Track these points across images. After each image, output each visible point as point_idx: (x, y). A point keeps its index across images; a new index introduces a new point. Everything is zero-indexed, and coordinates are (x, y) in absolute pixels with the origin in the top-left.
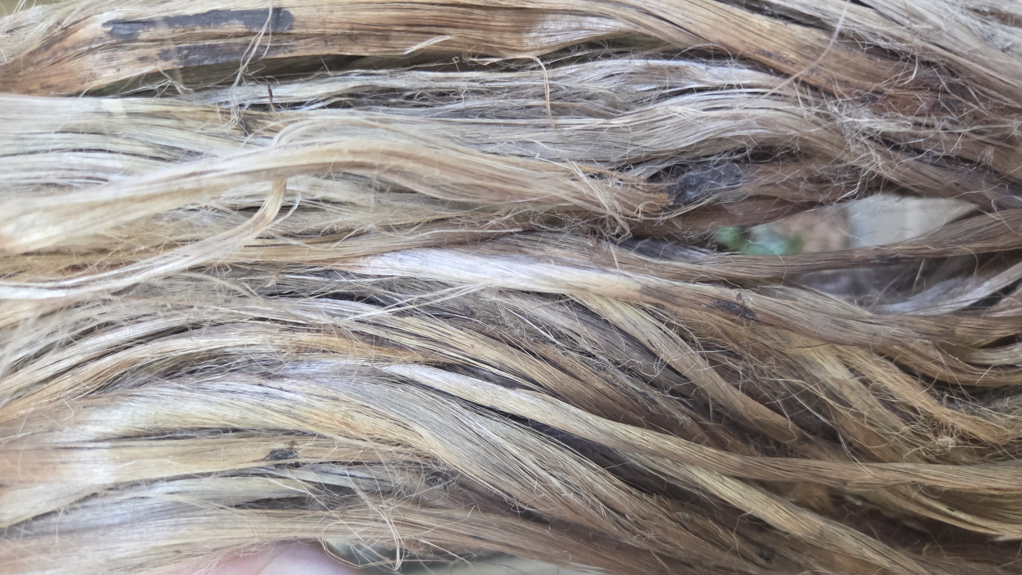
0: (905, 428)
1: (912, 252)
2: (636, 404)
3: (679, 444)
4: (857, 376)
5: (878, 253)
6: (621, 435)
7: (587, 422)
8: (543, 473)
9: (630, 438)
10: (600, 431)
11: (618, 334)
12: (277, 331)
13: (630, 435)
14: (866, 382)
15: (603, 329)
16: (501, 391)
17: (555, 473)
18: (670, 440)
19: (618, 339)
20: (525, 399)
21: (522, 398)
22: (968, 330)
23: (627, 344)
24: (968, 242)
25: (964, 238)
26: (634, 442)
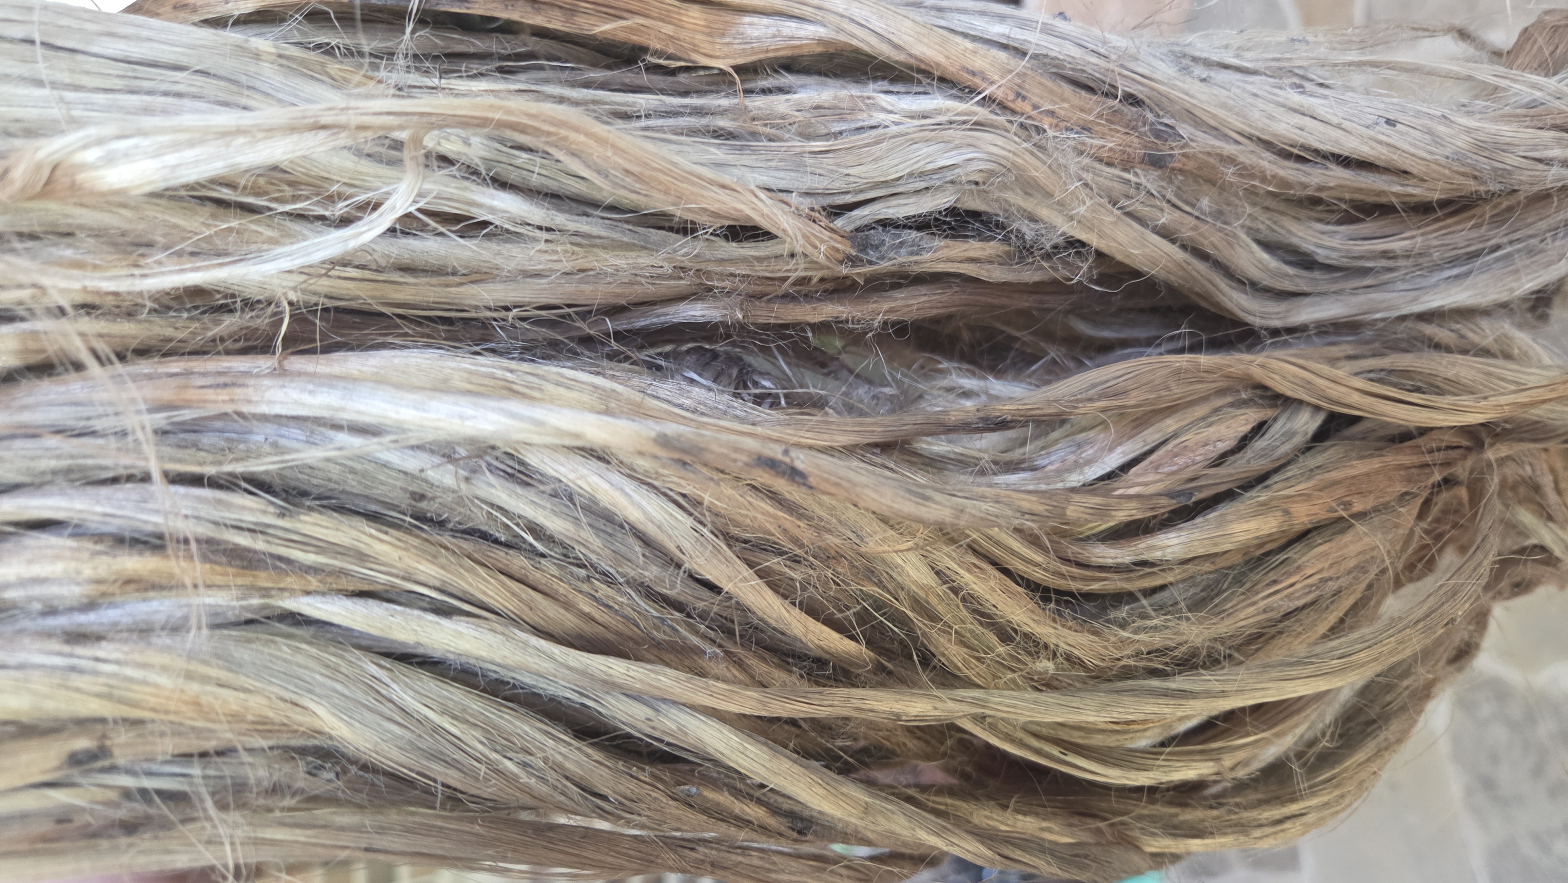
0: (1001, 649)
1: (1023, 412)
2: (636, 629)
3: (677, 680)
4: (945, 583)
5: (981, 414)
6: (598, 672)
7: (552, 658)
8: (494, 756)
9: (611, 675)
10: (569, 668)
11: (631, 540)
12: (86, 555)
13: (611, 671)
14: (955, 591)
15: (610, 535)
16: (431, 622)
17: (510, 754)
18: (665, 675)
19: (631, 549)
20: (465, 631)
21: (461, 629)
22: (1082, 509)
23: (644, 555)
24: (1090, 400)
25: (1084, 396)
26: (617, 680)
